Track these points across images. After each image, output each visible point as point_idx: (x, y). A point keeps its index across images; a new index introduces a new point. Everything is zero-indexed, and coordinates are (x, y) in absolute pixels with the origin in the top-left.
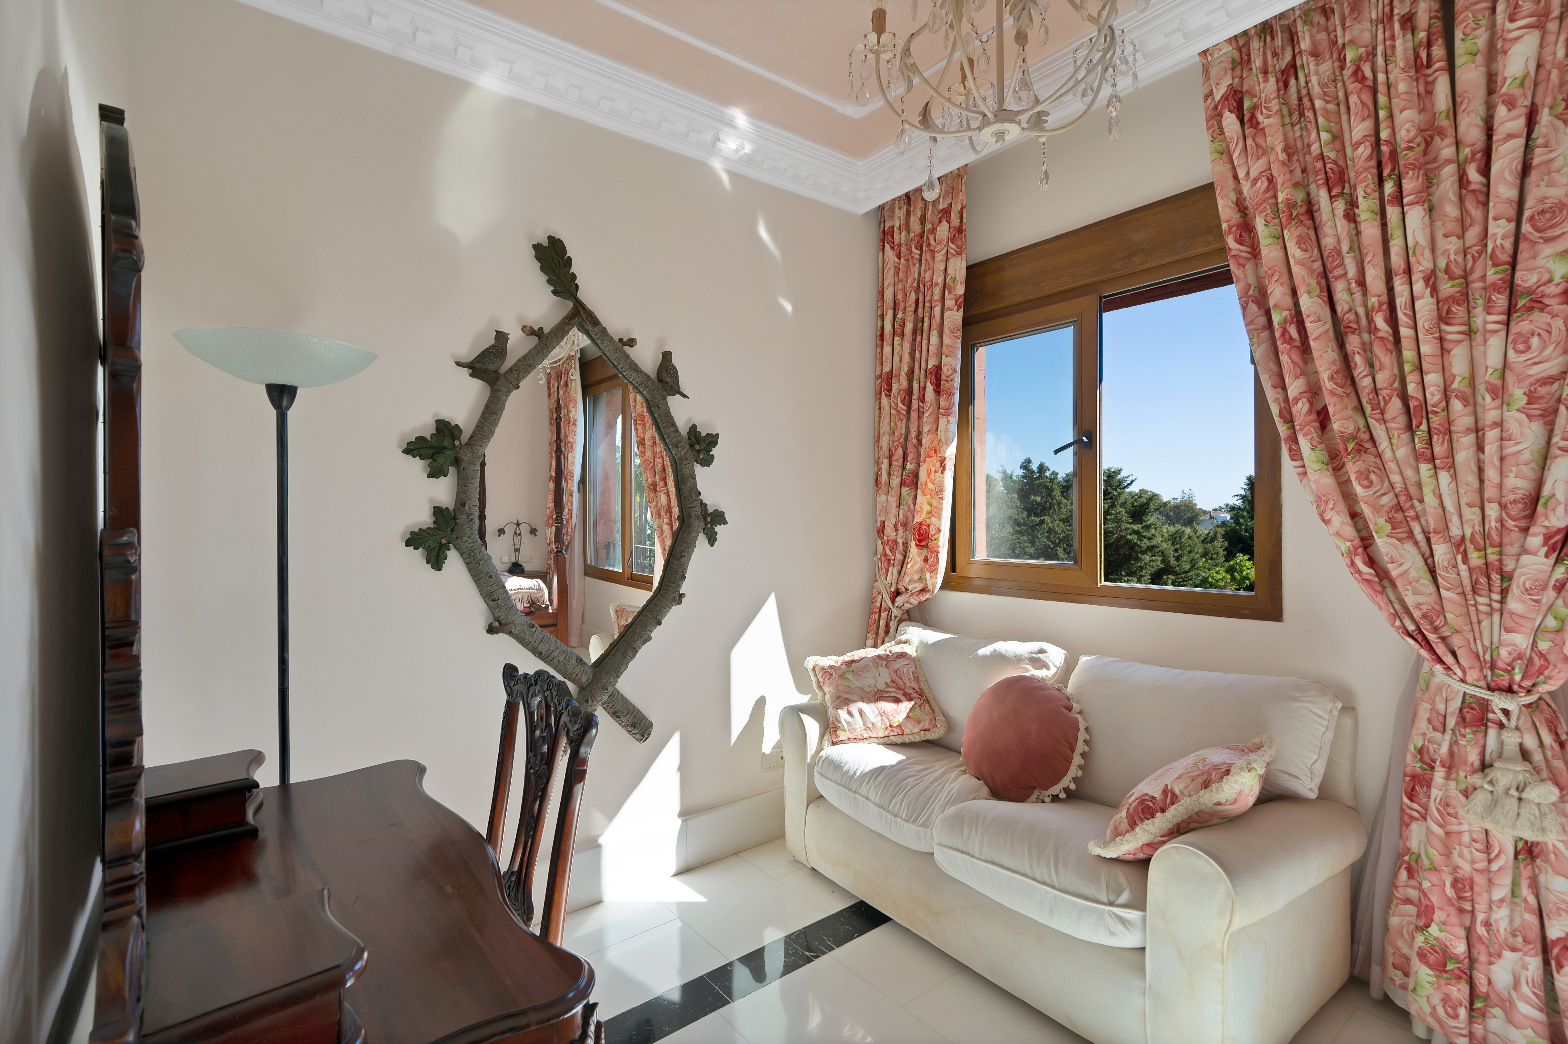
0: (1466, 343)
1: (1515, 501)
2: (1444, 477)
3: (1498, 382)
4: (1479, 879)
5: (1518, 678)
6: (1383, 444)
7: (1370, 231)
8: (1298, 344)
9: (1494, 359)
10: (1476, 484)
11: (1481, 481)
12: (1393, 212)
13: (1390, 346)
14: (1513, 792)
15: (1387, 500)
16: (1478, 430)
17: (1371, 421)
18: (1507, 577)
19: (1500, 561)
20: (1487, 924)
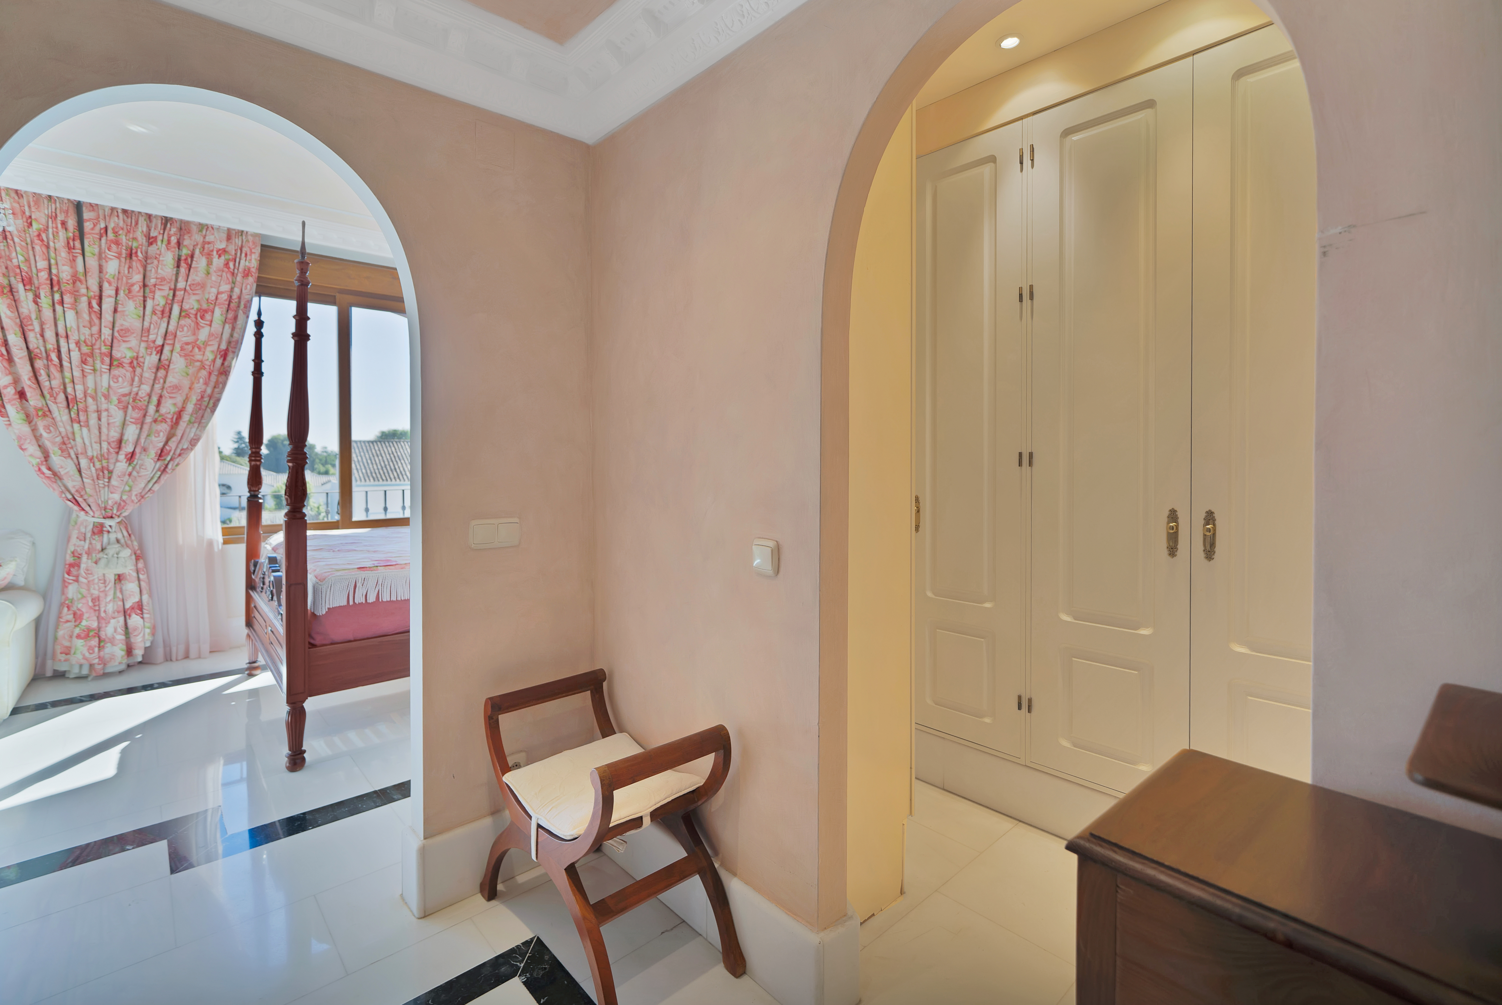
0: (93, 374)
1: (113, 442)
2: (85, 430)
3: (107, 393)
4: (102, 595)
5: (115, 512)
6: (56, 414)
7: (47, 313)
8: (7, 358)
9: (105, 384)
10: (98, 433)
11: (100, 433)
12: (59, 308)
13: (59, 369)
14: (116, 555)
15: (59, 439)
16: (98, 412)
17: (49, 402)
18: (111, 472)
19: (108, 465)
20: (105, 611)
